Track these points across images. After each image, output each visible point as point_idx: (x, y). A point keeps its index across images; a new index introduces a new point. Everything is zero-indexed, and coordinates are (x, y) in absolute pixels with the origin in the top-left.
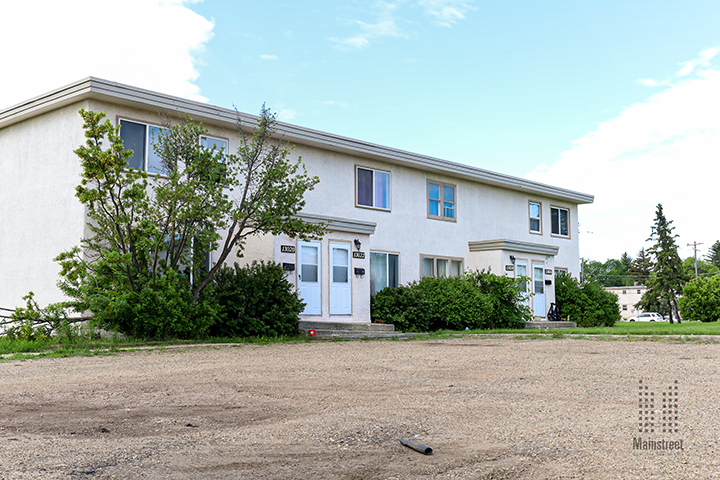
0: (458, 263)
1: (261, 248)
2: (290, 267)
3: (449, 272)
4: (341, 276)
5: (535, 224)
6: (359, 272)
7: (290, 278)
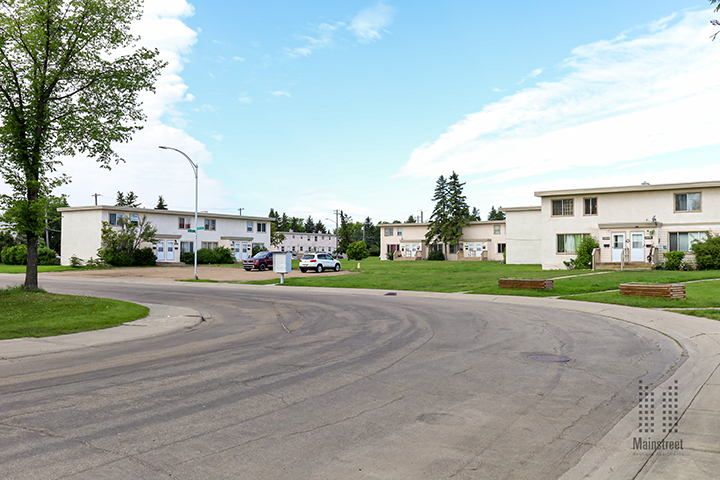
0: (217, 243)
1: (144, 245)
2: (155, 248)
3: (212, 247)
4: (170, 250)
5: (250, 229)
6: (176, 248)
7: (154, 251)
